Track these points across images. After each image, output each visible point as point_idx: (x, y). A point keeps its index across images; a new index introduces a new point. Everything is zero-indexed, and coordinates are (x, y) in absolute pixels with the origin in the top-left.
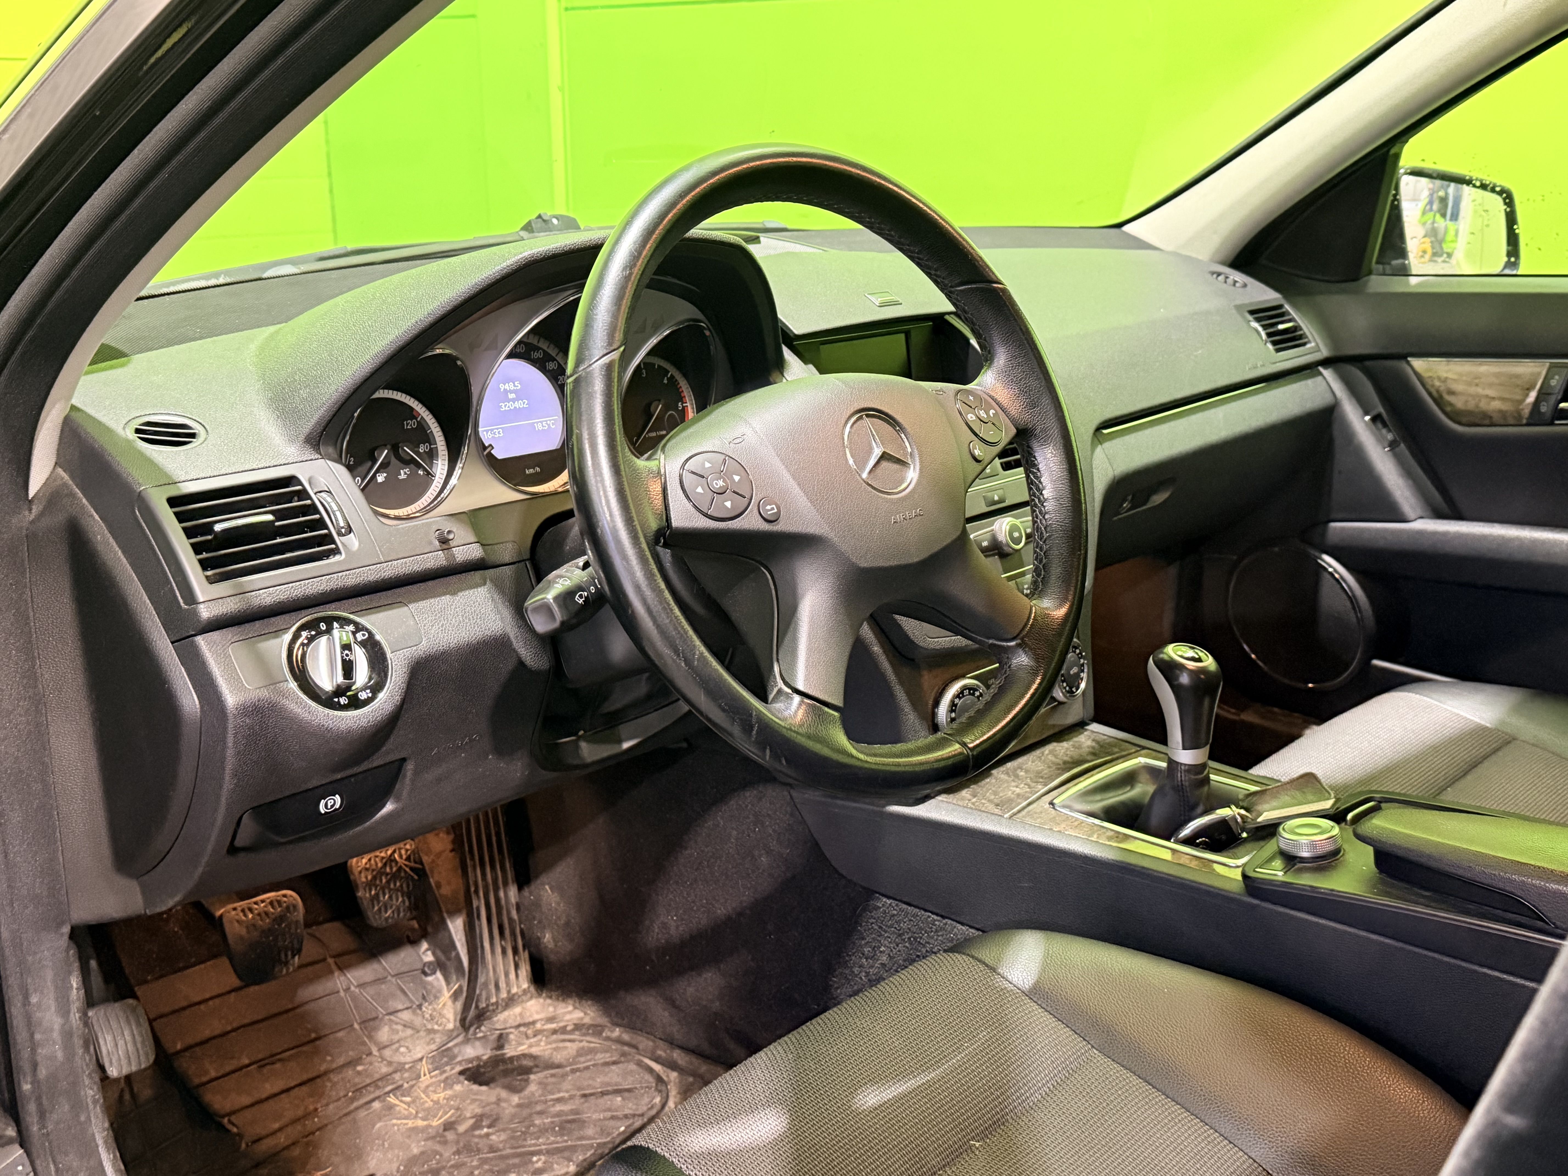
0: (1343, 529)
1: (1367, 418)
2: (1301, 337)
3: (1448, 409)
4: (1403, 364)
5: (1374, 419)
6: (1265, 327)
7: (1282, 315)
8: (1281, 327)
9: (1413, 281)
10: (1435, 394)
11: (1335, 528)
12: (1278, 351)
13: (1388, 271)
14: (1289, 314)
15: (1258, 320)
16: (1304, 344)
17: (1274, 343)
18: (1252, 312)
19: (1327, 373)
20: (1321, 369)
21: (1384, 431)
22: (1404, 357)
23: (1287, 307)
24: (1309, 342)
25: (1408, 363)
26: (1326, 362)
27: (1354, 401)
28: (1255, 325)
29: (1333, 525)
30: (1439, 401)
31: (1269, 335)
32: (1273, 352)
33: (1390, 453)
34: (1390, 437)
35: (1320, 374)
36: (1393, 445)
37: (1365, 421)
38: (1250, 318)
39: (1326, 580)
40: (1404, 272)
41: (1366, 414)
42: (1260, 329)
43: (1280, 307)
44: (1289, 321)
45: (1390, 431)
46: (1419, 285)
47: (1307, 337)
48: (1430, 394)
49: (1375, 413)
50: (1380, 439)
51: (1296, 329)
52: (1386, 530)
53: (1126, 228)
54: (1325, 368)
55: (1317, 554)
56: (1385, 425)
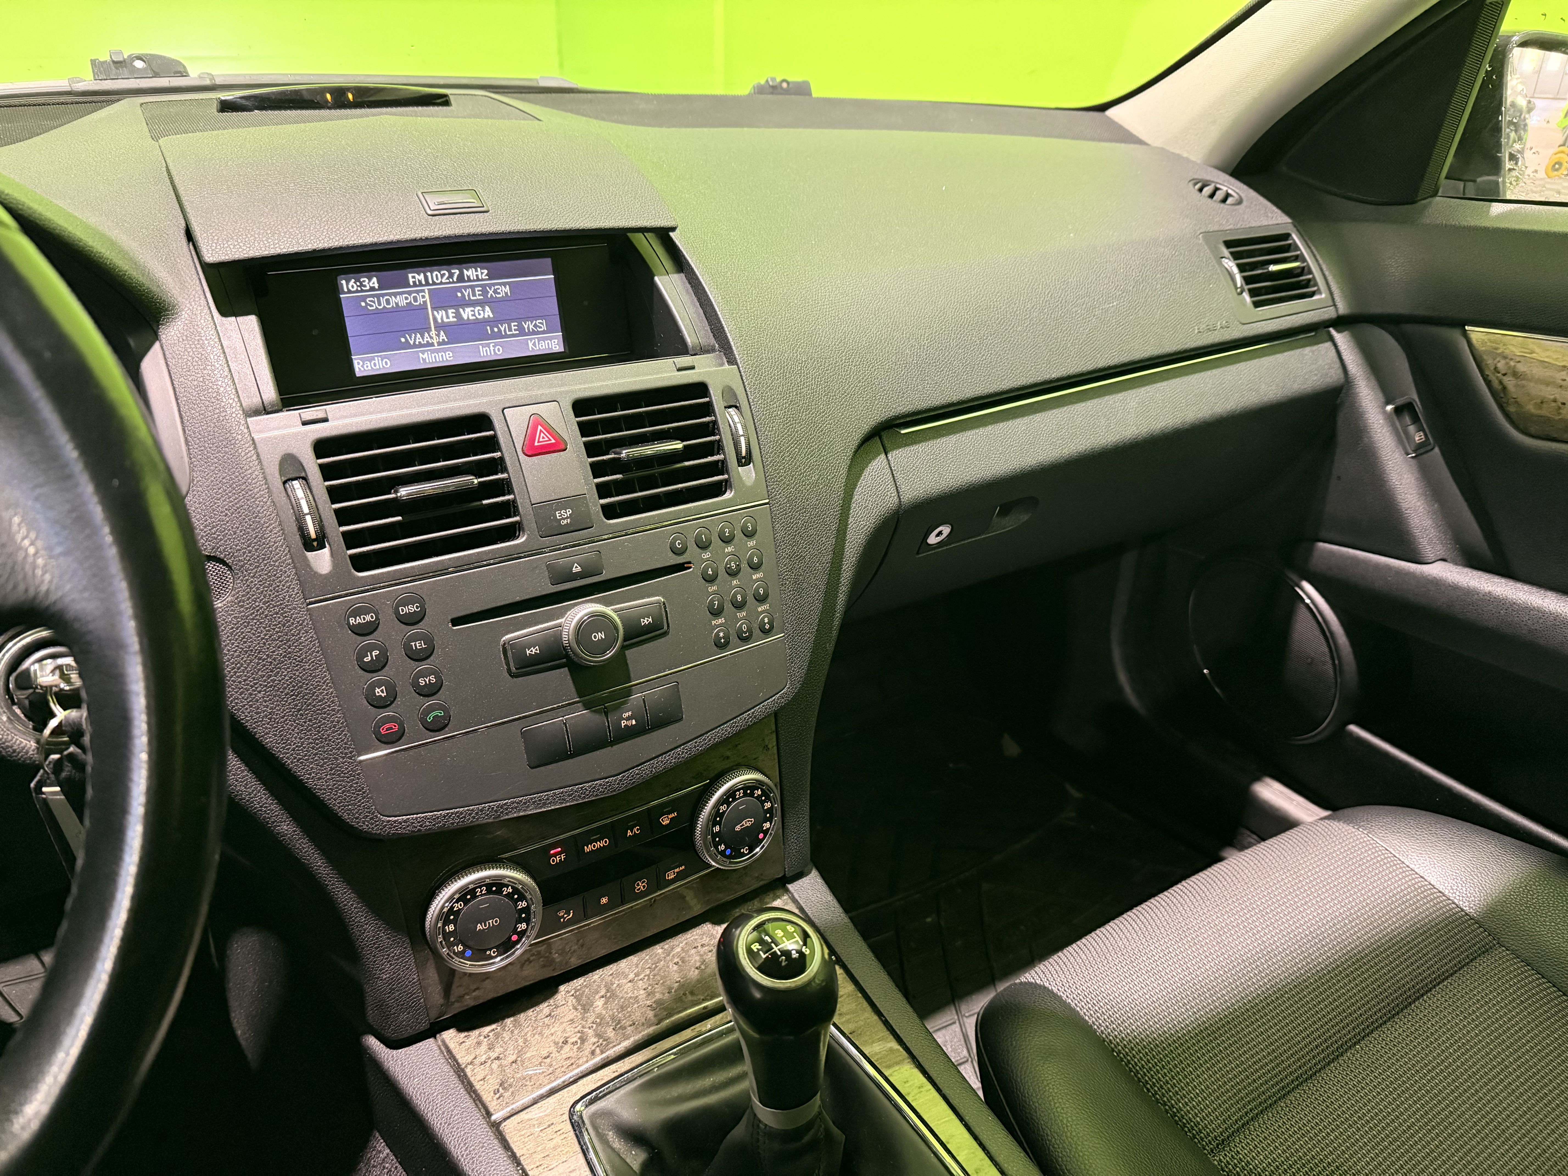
0: (1332, 553)
1: (1389, 408)
2: (1308, 284)
3: (1512, 409)
4: (1455, 334)
5: (1398, 411)
6: (1242, 268)
7: (1287, 248)
8: (1273, 268)
9: (1497, 208)
10: (1496, 384)
11: (1324, 550)
12: (1257, 304)
13: (1471, 192)
14: (1297, 248)
15: (1236, 256)
16: (1312, 294)
17: (1253, 293)
18: (1228, 244)
19: (1340, 338)
20: (1332, 331)
21: (1412, 429)
22: (1460, 324)
23: (1295, 237)
24: (1318, 292)
25: (1465, 334)
26: (1340, 323)
27: (1374, 382)
28: (1231, 265)
29: (1321, 545)
30: (1500, 395)
31: (1248, 280)
32: (1252, 306)
33: (1413, 462)
34: (1419, 437)
35: (1332, 339)
36: (1420, 451)
37: (1385, 412)
38: (1226, 252)
39: (1302, 615)
40: (1493, 195)
41: (1388, 403)
42: (1235, 270)
43: (1287, 236)
44: (1296, 258)
45: (1421, 429)
46: (1502, 216)
47: (1316, 284)
48: (1488, 383)
49: (1401, 401)
50: (1402, 438)
51: (1303, 271)
52: (1389, 568)
53: (1111, 112)
54: (1338, 331)
55: (1294, 577)
56: (1416, 420)
